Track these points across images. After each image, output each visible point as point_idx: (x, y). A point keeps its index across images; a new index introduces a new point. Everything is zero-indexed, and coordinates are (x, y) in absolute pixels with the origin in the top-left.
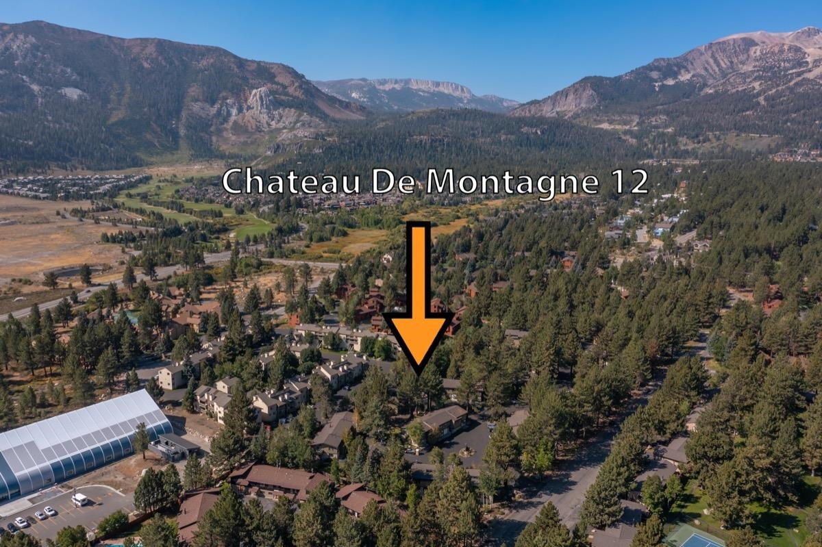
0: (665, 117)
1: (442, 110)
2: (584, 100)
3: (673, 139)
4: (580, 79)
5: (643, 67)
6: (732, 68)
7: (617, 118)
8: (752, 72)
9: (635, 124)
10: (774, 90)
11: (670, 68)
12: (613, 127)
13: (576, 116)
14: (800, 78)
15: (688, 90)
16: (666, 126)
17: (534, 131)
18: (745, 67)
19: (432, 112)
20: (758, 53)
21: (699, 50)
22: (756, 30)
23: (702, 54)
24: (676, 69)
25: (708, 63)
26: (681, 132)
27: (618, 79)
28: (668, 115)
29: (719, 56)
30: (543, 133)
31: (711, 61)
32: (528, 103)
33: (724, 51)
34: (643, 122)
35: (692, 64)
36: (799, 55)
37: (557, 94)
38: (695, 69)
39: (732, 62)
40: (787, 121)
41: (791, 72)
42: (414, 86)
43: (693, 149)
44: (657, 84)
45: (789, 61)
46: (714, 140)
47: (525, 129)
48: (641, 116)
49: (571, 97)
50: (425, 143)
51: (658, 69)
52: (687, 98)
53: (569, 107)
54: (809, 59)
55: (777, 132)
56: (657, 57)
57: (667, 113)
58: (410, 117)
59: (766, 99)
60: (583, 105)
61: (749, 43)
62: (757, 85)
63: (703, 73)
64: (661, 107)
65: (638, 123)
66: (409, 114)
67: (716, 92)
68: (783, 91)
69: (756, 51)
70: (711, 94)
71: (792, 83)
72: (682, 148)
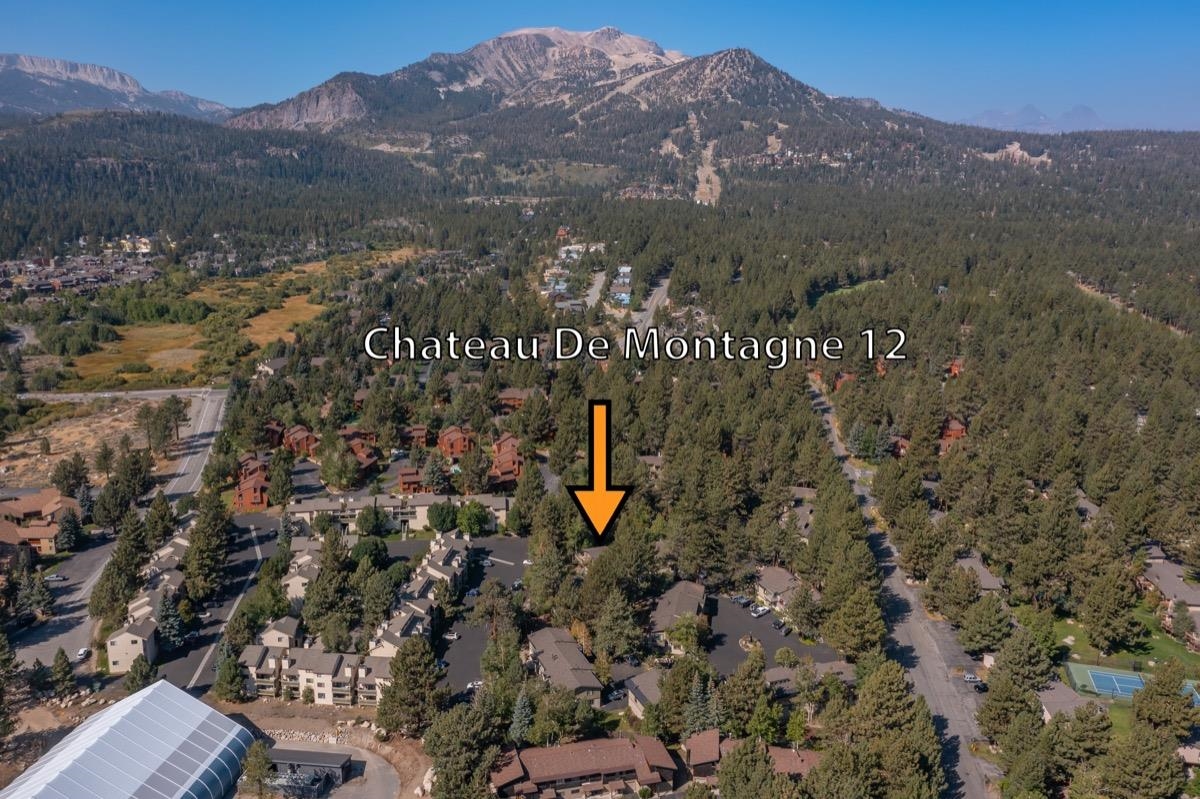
0: (466, 137)
1: (115, 114)
2: (346, 108)
3: (488, 168)
4: (333, 75)
5: (418, 64)
6: (530, 73)
7: (399, 136)
8: (557, 81)
9: (427, 145)
10: (589, 107)
11: (457, 68)
12: (396, 149)
13: (338, 131)
14: (614, 93)
15: (484, 100)
16: (471, 151)
17: (287, 153)
18: (545, 74)
19: (97, 117)
20: (557, 57)
21: (486, 47)
22: (552, 26)
23: (490, 52)
24: (462, 70)
25: (500, 65)
26: (495, 157)
27: (387, 78)
28: (470, 135)
29: (512, 55)
30: (301, 156)
31: (503, 62)
32: (254, 108)
33: (517, 50)
34: (438, 143)
35: (481, 64)
36: (604, 63)
37: (302, 96)
38: (485, 72)
39: (528, 66)
40: (619, 147)
41: (598, 84)
42: (29, 69)
43: (518, 182)
44: (441, 90)
45: (594, 69)
46: (541, 170)
47: (272, 151)
48: (433, 135)
49: (325, 102)
50: (113, 170)
51: (439, 68)
52: (485, 110)
53: (325, 117)
54: (615, 69)
55: (613, 162)
56: (436, 51)
57: (470, 133)
58: (55, 124)
59: (582, 117)
60: (346, 116)
61: (545, 42)
62: (566, 97)
63: (496, 77)
64: (455, 122)
65: (432, 145)
66: (52, 119)
67: (519, 105)
68: (599, 108)
69: (555, 54)
70: (513, 107)
71: (606, 99)
72: (504, 181)
